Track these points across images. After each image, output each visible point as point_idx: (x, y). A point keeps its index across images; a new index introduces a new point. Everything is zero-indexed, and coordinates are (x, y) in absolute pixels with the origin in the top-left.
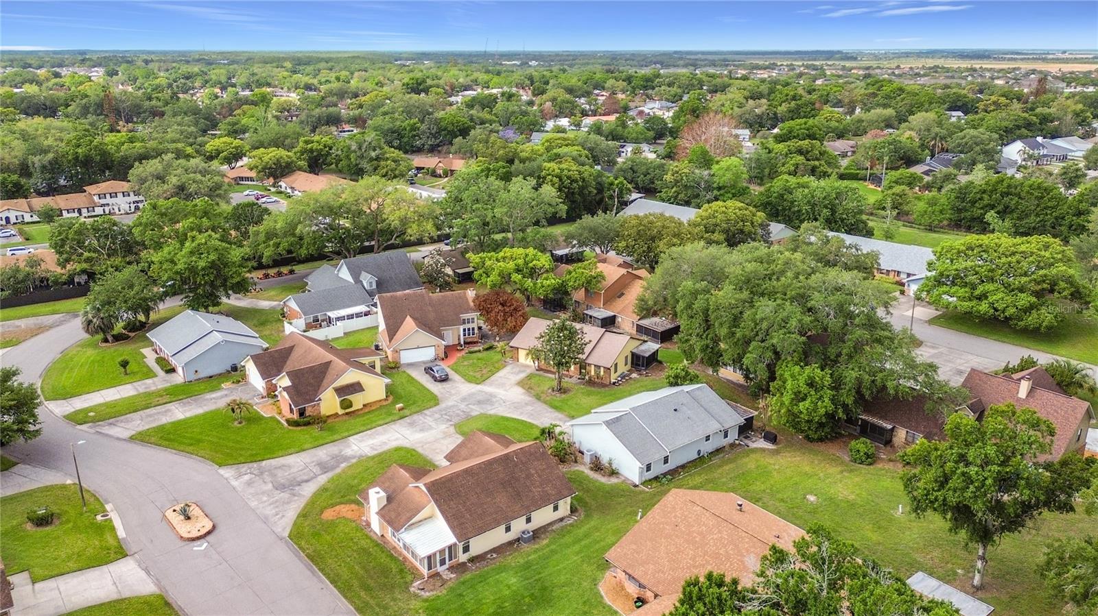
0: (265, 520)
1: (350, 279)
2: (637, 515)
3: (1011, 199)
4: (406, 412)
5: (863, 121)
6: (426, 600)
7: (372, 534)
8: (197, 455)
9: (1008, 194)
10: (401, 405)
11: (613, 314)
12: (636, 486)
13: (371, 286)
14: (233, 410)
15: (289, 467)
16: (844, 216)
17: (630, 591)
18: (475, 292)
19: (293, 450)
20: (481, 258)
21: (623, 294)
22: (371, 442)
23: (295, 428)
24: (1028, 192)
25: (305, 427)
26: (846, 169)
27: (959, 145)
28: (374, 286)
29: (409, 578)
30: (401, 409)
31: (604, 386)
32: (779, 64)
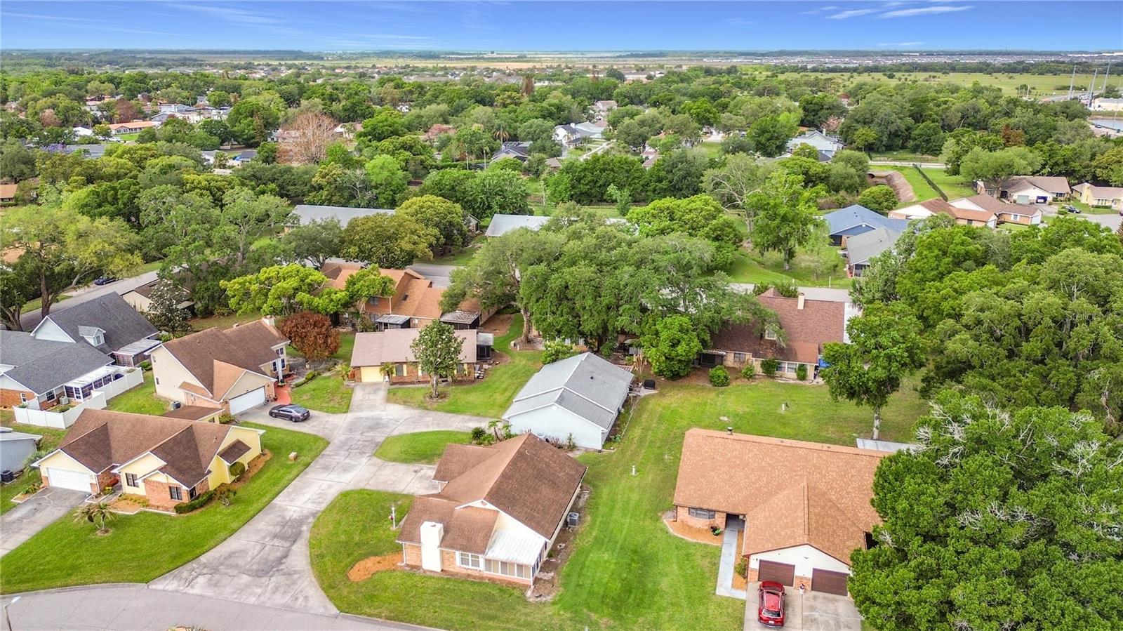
0: (289, 608)
1: (67, 339)
2: (632, 471)
3: (608, 174)
4: (303, 459)
5: (422, 117)
6: (554, 603)
7: (427, 573)
8: (94, 583)
9: (604, 170)
10: (293, 454)
11: (408, 317)
12: (600, 451)
13: (99, 342)
14: (91, 519)
15: (244, 552)
16: (514, 201)
17: (698, 526)
18: (273, 319)
19: (222, 535)
20: (240, 284)
21: (407, 296)
22: (306, 497)
23: (191, 514)
24: (619, 167)
25: (203, 509)
26: (442, 161)
27: (529, 133)
28: (102, 341)
29: (517, 593)
30: (296, 458)
31: (472, 382)
32: (256, 63)
